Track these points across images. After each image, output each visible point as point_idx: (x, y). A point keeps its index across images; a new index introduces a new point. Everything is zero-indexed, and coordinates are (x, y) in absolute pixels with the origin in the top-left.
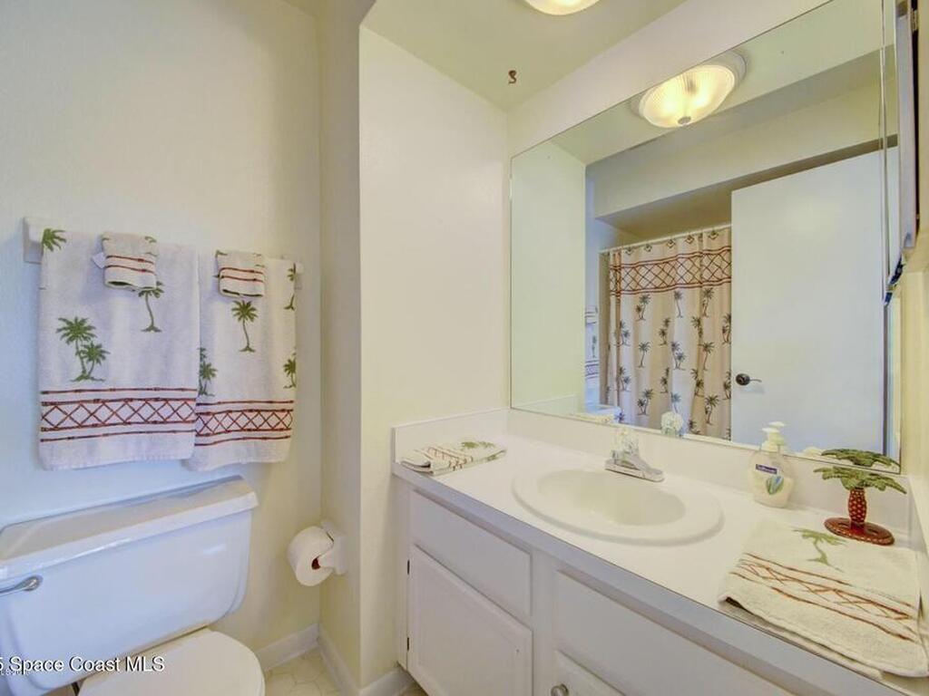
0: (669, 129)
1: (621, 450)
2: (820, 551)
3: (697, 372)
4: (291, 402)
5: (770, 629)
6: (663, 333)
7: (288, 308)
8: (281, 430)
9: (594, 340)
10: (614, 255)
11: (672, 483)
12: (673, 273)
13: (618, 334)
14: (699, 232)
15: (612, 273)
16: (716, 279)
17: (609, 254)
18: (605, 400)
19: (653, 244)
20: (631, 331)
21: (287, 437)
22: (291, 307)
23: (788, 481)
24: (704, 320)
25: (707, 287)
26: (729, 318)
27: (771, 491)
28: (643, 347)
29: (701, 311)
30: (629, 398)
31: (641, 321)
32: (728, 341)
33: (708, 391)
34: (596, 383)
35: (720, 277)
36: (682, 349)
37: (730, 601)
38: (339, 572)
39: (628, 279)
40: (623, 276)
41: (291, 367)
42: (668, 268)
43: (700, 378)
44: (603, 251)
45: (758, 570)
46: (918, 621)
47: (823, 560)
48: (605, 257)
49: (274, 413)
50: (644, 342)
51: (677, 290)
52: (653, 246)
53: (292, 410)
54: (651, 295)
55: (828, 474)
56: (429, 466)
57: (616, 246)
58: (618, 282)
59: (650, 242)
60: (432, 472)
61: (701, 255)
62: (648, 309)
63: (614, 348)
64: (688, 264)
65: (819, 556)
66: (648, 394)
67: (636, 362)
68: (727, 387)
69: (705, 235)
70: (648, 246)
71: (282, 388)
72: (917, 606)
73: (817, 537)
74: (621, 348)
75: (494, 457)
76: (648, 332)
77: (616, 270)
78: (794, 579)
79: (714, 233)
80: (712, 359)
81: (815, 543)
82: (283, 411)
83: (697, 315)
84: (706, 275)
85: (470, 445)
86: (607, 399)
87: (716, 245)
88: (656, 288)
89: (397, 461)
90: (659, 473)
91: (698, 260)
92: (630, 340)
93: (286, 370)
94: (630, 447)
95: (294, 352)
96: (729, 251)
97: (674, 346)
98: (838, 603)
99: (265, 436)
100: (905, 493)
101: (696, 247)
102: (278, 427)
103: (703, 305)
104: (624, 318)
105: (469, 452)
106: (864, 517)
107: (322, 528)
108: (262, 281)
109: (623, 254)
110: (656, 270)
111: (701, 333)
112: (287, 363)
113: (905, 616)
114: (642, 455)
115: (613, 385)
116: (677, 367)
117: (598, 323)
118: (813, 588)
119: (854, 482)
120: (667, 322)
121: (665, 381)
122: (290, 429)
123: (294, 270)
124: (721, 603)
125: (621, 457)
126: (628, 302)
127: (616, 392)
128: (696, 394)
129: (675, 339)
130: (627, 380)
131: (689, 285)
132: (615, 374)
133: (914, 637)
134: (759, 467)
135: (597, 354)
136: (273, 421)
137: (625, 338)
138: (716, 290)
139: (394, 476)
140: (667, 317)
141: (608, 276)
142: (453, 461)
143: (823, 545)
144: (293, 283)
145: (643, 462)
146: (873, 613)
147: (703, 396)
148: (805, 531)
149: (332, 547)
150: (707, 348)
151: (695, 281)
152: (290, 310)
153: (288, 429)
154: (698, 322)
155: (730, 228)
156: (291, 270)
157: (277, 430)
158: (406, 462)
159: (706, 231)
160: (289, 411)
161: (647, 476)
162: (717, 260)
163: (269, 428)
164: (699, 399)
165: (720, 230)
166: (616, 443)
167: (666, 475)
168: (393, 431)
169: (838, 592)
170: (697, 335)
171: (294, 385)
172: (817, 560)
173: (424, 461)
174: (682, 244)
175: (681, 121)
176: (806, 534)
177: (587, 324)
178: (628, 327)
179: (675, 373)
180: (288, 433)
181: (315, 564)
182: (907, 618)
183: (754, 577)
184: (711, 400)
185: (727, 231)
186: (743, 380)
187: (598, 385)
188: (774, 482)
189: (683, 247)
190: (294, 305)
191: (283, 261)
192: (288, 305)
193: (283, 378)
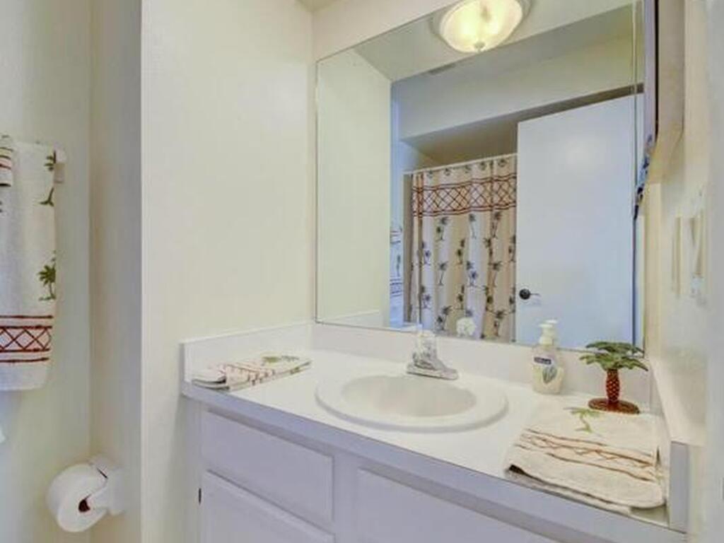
0: (467, 53)
1: (422, 351)
2: (584, 422)
3: (487, 289)
4: (50, 317)
5: (546, 488)
6: (459, 253)
7: (46, 203)
8: (36, 350)
9: (399, 258)
10: (417, 178)
11: (465, 381)
12: (468, 197)
13: (420, 255)
14: (490, 159)
15: (415, 194)
16: (504, 204)
17: (412, 176)
18: (408, 318)
19: (451, 168)
20: (432, 251)
21: (43, 359)
22: (49, 202)
23: (560, 370)
24: (494, 241)
25: (498, 211)
26: (514, 239)
27: (547, 378)
28: (442, 266)
29: (491, 233)
30: (430, 315)
31: (441, 242)
32: (513, 260)
33: (497, 306)
34: (400, 302)
35: (507, 202)
36: (475, 268)
37: (514, 469)
38: (114, 512)
39: (429, 201)
40: (425, 198)
41: (49, 275)
42: (464, 192)
43: (490, 294)
44: (407, 173)
45: (538, 442)
46: (656, 466)
47: (588, 429)
48: (408, 179)
49: (26, 331)
50: (444, 261)
51: (472, 213)
52: (453, 171)
53: (50, 327)
54: (450, 217)
55: (590, 359)
56: (224, 381)
57: (419, 168)
58: (420, 203)
59: (448, 166)
60: (228, 388)
61: (491, 181)
62: (447, 230)
63: (416, 268)
64: (481, 189)
65: (583, 426)
66: (446, 311)
67: (436, 280)
68: (512, 301)
69: (495, 162)
70: (447, 170)
71: (36, 300)
72: (655, 455)
73: (583, 412)
74: (423, 267)
75: (297, 370)
76: (446, 252)
77: (419, 193)
78: (564, 446)
79: (503, 161)
80: (500, 276)
81: (581, 417)
82: (38, 327)
83: (488, 236)
84: (496, 199)
85: (272, 360)
86: (409, 317)
87: (504, 172)
88: (454, 210)
89: (188, 380)
90: (454, 371)
91: (490, 184)
92: (430, 260)
93: (42, 278)
94: (429, 348)
95: (53, 256)
96: (515, 178)
97: (469, 265)
98: (600, 460)
99: (12, 358)
100: (647, 370)
101: (487, 173)
102: (31, 347)
103: (493, 227)
104: (425, 239)
105: (271, 366)
106: (617, 394)
107: (91, 464)
108: (9, 168)
109: (425, 176)
110: (454, 193)
111: (491, 253)
112: (45, 270)
113: (647, 464)
114: (440, 357)
115: (415, 302)
116: (472, 284)
117: (402, 242)
118: (580, 451)
119: (610, 365)
120: (463, 243)
121: (461, 298)
122: (48, 350)
123: (54, 158)
124: (507, 471)
125: (420, 358)
126: (429, 223)
127: (418, 310)
128: (487, 309)
129: (471, 259)
130: (428, 298)
131: (481, 208)
132: (418, 292)
133: (654, 478)
134: (537, 360)
135: (401, 271)
136: (25, 340)
137: (426, 258)
138: (504, 213)
139: (183, 397)
140: (462, 237)
141: (411, 198)
142: (253, 376)
143: (588, 418)
144: (51, 175)
145: (441, 363)
146: (624, 464)
147: (492, 311)
148: (572, 408)
149: (104, 485)
150: (496, 266)
151: (486, 204)
152: (48, 206)
153: (45, 349)
154: (489, 242)
155: (516, 157)
156: (50, 158)
157: (29, 351)
158: (197, 380)
159: (496, 159)
160: (46, 328)
161: (444, 375)
162: (505, 186)
163: (18, 348)
164: (489, 313)
165: (508, 158)
166: (417, 346)
167: (460, 374)
168: (182, 348)
169: (598, 452)
170: (488, 254)
171: (53, 297)
172: (583, 429)
173: (218, 377)
174: (476, 170)
175: (476, 46)
176: (574, 410)
177: (392, 243)
178: (429, 247)
179: (468, 290)
180: (45, 354)
181: (83, 506)
182: (648, 466)
183: (534, 447)
184: (500, 315)
185: (513, 159)
186: (525, 295)
187: (402, 304)
188: (549, 370)
189: (477, 172)
190: (53, 201)
191: (40, 146)
192: (46, 199)
193: (39, 289)
